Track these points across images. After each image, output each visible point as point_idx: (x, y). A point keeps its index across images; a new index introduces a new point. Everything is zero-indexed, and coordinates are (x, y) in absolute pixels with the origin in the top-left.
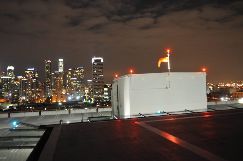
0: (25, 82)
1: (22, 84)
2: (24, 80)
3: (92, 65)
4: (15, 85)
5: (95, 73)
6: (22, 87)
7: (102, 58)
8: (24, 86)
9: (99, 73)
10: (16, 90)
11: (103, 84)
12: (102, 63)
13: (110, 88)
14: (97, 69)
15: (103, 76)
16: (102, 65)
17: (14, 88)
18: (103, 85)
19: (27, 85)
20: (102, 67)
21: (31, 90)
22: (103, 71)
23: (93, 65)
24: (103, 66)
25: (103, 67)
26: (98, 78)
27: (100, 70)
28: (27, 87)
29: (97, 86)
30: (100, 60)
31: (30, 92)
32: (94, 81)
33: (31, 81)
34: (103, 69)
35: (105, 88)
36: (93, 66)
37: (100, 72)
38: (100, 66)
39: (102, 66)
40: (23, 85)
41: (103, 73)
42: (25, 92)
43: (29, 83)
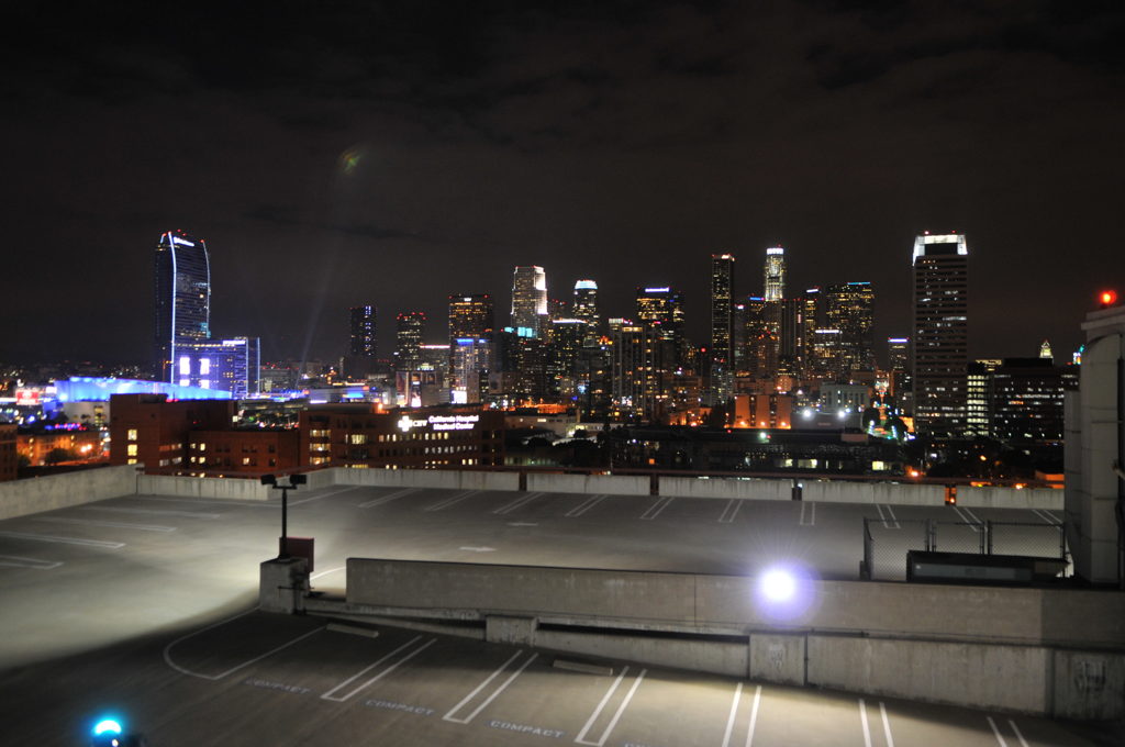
0: (633, 341)
1: (621, 350)
2: (630, 333)
3: (915, 272)
4: (598, 351)
5: (924, 305)
6: (623, 361)
7: (962, 236)
8: (629, 356)
9: (943, 306)
10: (601, 372)
11: (964, 357)
12: (962, 258)
13: (996, 376)
14: (937, 287)
15: (962, 319)
16: (961, 270)
17: (593, 361)
18: (963, 360)
19: (640, 352)
20: (962, 276)
21: (656, 374)
22: (965, 299)
23: (918, 267)
24: (964, 273)
25: (964, 279)
26: (940, 330)
27: (949, 293)
28: (640, 361)
29: (933, 363)
30: (954, 246)
31: (650, 379)
32: (918, 344)
33: (653, 336)
34: (965, 286)
35: (970, 377)
36: (918, 274)
37: (949, 302)
38: (950, 273)
39: (960, 273)
40: (624, 352)
41: (964, 305)
42: (634, 380)
43: (648, 344)
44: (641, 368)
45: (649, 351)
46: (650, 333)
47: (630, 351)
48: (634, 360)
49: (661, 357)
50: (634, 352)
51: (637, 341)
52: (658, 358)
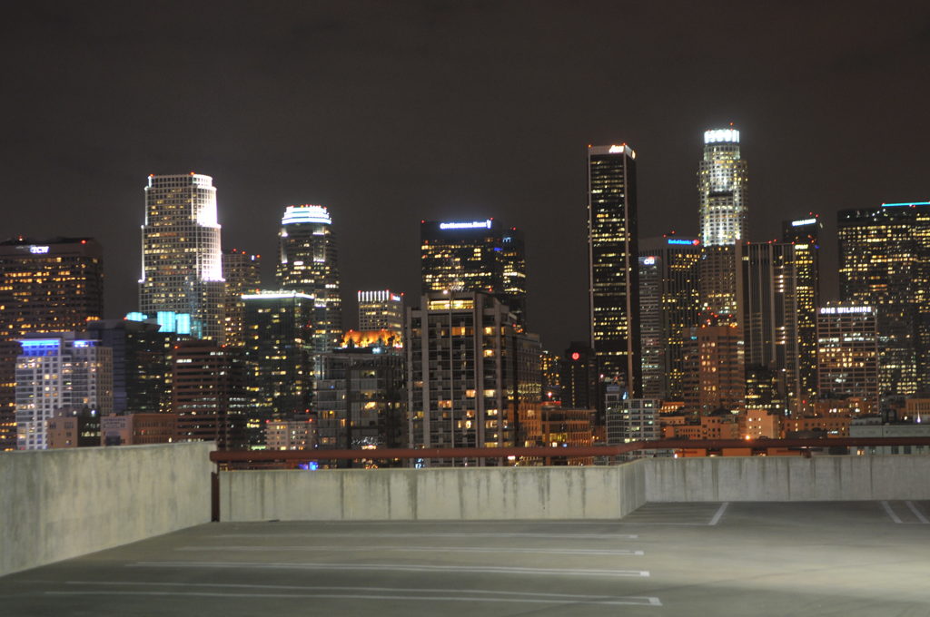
0: (454, 332)
1: (425, 352)
2: (443, 314)
4: (365, 358)
6: (431, 375)
8: (446, 366)
10: (372, 405)
17: (355, 380)
19: (470, 354)
28: (470, 375)
31: (493, 417)
33: (498, 319)
40: (432, 356)
42: (457, 419)
43: (486, 338)
44: (471, 393)
45: (489, 352)
46: (489, 312)
47: (445, 354)
48: (457, 375)
49: (515, 364)
50: (457, 356)
51: (463, 331)
52: (509, 369)
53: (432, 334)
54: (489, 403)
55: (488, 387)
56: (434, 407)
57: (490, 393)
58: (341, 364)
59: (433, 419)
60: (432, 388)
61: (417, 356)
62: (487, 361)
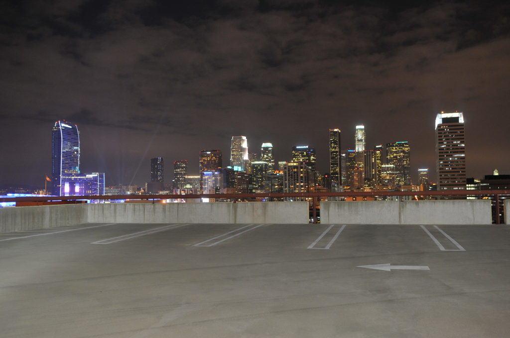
0: (294, 170)
2: (292, 166)
4: (276, 176)
6: (289, 180)
7: (461, 113)
8: (292, 178)
9: (453, 149)
10: (277, 187)
12: (462, 125)
13: (481, 184)
14: (449, 139)
15: (463, 155)
16: (461, 130)
17: (273, 181)
18: (465, 176)
19: (297, 175)
21: (305, 187)
23: (439, 130)
24: (463, 132)
25: (463, 135)
27: (455, 142)
28: (297, 180)
29: (448, 179)
30: (457, 119)
31: (303, 190)
33: (304, 168)
34: (463, 139)
36: (439, 133)
37: (455, 147)
38: (456, 132)
39: (461, 132)
40: (289, 176)
41: (463, 148)
42: (295, 190)
43: (301, 172)
44: (298, 184)
45: (302, 175)
46: (302, 166)
47: (292, 175)
48: (294, 180)
49: (308, 178)
50: (295, 176)
51: (296, 170)
52: (307, 179)
53: (289, 171)
54: (302, 186)
55: (302, 182)
56: (289, 187)
57: (302, 184)
58: (270, 177)
59: (289, 190)
60: (289, 183)
61: (286, 176)
62: (301, 177)
